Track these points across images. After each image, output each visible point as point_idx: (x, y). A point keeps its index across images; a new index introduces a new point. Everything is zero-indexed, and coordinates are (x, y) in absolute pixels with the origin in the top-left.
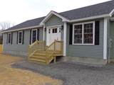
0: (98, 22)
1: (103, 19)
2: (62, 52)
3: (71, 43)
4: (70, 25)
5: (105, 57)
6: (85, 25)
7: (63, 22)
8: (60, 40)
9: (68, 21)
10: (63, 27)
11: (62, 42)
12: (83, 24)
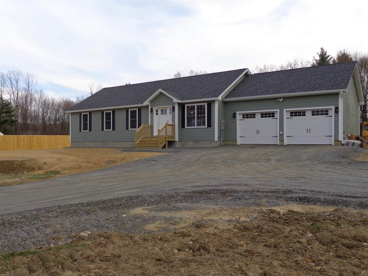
0: (210, 104)
1: (214, 101)
2: (173, 137)
3: (183, 126)
4: (182, 106)
5: (216, 139)
6: (198, 106)
7: (174, 103)
8: (170, 123)
9: (180, 101)
10: (174, 108)
11: (173, 126)
12: (196, 105)
